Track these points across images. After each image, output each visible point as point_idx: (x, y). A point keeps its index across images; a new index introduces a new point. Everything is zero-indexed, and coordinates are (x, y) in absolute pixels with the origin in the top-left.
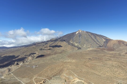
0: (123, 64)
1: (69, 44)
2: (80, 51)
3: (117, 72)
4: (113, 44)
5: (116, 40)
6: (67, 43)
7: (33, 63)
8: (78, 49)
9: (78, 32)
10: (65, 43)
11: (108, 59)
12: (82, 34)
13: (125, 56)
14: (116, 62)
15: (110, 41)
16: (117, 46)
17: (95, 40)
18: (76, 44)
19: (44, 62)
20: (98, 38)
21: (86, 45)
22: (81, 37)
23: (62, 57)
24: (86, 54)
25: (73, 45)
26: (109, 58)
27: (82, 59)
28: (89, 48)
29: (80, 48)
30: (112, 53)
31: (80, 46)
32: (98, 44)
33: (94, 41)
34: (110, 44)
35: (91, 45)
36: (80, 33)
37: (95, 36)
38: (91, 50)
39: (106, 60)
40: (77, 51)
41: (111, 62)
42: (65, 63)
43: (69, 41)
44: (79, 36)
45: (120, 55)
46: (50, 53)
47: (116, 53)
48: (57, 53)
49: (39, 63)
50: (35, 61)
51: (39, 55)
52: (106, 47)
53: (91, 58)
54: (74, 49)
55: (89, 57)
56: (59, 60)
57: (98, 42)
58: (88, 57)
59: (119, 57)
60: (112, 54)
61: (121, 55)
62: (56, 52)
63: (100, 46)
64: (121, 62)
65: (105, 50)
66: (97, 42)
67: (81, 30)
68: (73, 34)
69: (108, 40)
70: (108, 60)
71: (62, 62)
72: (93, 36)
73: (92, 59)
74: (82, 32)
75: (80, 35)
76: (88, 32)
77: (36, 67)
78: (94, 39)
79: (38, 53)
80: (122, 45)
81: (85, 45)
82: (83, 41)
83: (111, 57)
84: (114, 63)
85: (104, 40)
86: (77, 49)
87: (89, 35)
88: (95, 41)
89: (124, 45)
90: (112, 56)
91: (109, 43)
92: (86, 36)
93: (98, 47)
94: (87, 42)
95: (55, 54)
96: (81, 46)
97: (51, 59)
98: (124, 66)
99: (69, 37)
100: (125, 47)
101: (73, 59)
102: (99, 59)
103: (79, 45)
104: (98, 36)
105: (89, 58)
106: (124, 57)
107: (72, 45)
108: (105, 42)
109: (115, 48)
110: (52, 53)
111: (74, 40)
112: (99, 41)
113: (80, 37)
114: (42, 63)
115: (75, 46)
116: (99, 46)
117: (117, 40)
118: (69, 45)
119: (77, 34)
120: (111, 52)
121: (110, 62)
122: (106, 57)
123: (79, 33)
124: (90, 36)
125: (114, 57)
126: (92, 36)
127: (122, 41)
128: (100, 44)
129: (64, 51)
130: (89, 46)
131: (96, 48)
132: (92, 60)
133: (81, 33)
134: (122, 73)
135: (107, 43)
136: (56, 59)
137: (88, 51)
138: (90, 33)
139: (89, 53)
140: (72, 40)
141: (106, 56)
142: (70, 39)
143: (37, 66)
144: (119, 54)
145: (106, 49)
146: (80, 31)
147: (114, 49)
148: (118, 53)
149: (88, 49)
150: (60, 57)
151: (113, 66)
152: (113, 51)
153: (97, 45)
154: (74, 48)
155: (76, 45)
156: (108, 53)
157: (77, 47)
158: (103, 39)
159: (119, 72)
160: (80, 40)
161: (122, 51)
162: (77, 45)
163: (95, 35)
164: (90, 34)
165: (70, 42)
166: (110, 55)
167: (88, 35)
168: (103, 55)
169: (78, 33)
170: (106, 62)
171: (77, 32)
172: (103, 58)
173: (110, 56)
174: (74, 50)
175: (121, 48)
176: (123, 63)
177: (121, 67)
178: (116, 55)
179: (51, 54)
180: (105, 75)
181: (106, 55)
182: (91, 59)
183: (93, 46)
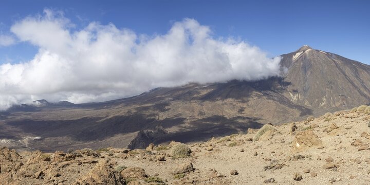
1: (269, 98)
8: (302, 115)
9: (298, 54)
12: (312, 62)
17: (357, 83)
18: (294, 95)
20: (364, 75)
21: (328, 99)
22: (311, 72)
25: (282, 99)
29: (307, 112)
31: (307, 104)
32: (365, 96)
33: (353, 85)
35: (343, 100)
36: (308, 58)
37: (357, 71)
44: (305, 69)
54: (288, 116)
57: (365, 88)
66: (362, 89)
67: (309, 48)
72: (350, 69)
74: (313, 55)
75: (306, 65)
76: (332, 55)
78: (353, 78)
81: (324, 99)
82: (316, 86)
86: (297, 113)
87: (337, 65)
88: (356, 87)
92: (326, 68)
94: (332, 88)
96: (311, 104)
103: (304, 100)
104: (366, 70)
107: (279, 101)
112: (368, 85)
113: (305, 71)
115: (291, 105)
116: (367, 102)
118: (270, 101)
119: (297, 61)
123: (303, 58)
124: (340, 69)
126: (348, 71)
130: (337, 104)
133: (312, 58)
138: (338, 57)
146: (307, 52)
153: (363, 97)
154: (285, 112)
155: (294, 98)
157: (299, 107)
160: (306, 81)
162: (298, 100)
163: (357, 66)
164: (339, 62)
165: (273, 89)
167: (333, 64)
169: (301, 57)
171: (294, 54)
174: (288, 118)
179: (208, 132)
183: (350, 102)
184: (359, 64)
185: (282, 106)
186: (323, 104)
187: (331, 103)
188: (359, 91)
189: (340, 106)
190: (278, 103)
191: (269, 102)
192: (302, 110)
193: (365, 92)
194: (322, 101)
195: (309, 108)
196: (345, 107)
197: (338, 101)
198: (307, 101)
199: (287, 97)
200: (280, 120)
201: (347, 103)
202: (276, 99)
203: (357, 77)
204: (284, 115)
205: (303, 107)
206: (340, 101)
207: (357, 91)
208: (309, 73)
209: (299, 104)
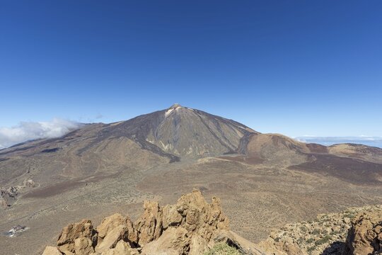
0: (283, 197)
1: (143, 148)
2: (177, 166)
3: (269, 220)
4: (262, 146)
5: (266, 135)
6: (138, 145)
7: (10, 217)
8: (171, 162)
9: (170, 111)
10: (132, 142)
11: (250, 185)
12: (181, 117)
13: (286, 175)
14: (266, 194)
15: (255, 136)
16: (270, 150)
17: (219, 135)
18: (165, 145)
19: (53, 212)
20: (225, 127)
21: (194, 148)
22: (181, 126)
23: (120, 188)
24: (193, 174)
25: (155, 149)
26: (252, 182)
27: (181, 191)
28: (201, 157)
29: (175, 159)
30: (260, 168)
31: (176, 152)
32: (225, 146)
33: (215, 136)
34: (254, 146)
35: (206, 149)
36: (178, 114)
37: (218, 124)
38: (206, 163)
39: (244, 190)
40: (167, 167)
41: (256, 193)
42: (129, 207)
43: (143, 137)
44: (175, 123)
45: (276, 172)
46: (79, 179)
47: (268, 170)
48: (104, 178)
49: (37, 216)
50: (18, 211)
51: (34, 187)
52: (244, 154)
53: (206, 186)
54: (159, 163)
55: (201, 183)
56: (109, 199)
57: (226, 139)
58: (197, 183)
59: (274, 177)
60: (259, 172)
61: (278, 174)
62: (99, 173)
63: (231, 152)
64: (279, 191)
65: (242, 161)
66: (223, 140)
67: (179, 105)
68: (157, 115)
69: (249, 135)
70: (250, 187)
71: (119, 205)
72: (213, 122)
73: (210, 189)
74: (182, 112)
75: (176, 119)
76: (198, 112)
77: (20, 231)
78: (215, 130)
79: (30, 181)
80: (282, 146)
81: (191, 149)
82: (184, 138)
83: (255, 179)
84: (263, 196)
85: (240, 135)
86: (167, 160)
87: (202, 120)
88: (218, 138)
89: (285, 147)
90: (258, 176)
91: (251, 142)
93: (225, 154)
94: (197, 139)
95: (97, 181)
96: (180, 153)
97: (82, 198)
98: (284, 201)
99: (142, 125)
100: (288, 152)
101: (154, 193)
102: (226, 186)
103: (174, 149)
104: (226, 124)
105: (202, 185)
106: (285, 177)
107: (152, 150)
108: (241, 140)
109: (265, 154)
110: (88, 179)
111: (159, 135)
112: (228, 136)
114: (47, 214)
115: (162, 154)
116: (227, 151)
117: (270, 135)
118: (144, 150)
119: (169, 116)
120: (257, 167)
121: (254, 194)
122: (245, 181)
123: (173, 114)
124: (204, 123)
125: (262, 180)
126: (211, 124)
127: (282, 136)
128: (230, 146)
129: (126, 168)
130: (202, 153)
131: (220, 158)
132: (210, 191)
133: (181, 114)
134: (280, 220)
135: (248, 142)
136: (101, 196)
137: (199, 165)
138: (204, 113)
139: (202, 172)
140: (154, 133)
141: (245, 177)
142: (148, 132)
143: (26, 228)
144: (275, 170)
145: (244, 158)
146: (177, 109)
147: (263, 157)
148: (272, 167)
149: (200, 160)
150: (112, 190)
151: (260, 203)
152: (262, 163)
154: (158, 159)
155: (166, 148)
156: (248, 168)
157: (169, 155)
158: (237, 132)
159: (272, 219)
160: (176, 133)
161: (282, 163)
162: (169, 149)
163: (218, 121)
164: (204, 117)
165: (147, 140)
166: (254, 176)
167: (199, 119)
168: (238, 174)
169: (172, 113)
170: (243, 194)
171: (167, 110)
172: (236, 183)
173: (253, 178)
174: (159, 165)
175: (279, 154)
176: (281, 192)
177: (279, 204)
178: (268, 174)
179: (83, 181)
180: (240, 230)
181: (245, 175)
182: (206, 189)
183: (213, 151)
184: (220, 119)
185: (156, 155)
186: (190, 152)
187: (196, 151)
188: (220, 141)
189: (204, 154)
190: (152, 152)
191: (143, 152)
192: (172, 158)
193: (225, 142)
194: (189, 150)
195: (178, 156)
196: (208, 155)
197: (202, 150)
198: (176, 150)
199: (160, 147)
200: (152, 166)
201: (210, 151)
202: (150, 149)
203: (218, 129)
204: (156, 163)
205: (173, 155)
206: (204, 150)
207: (218, 142)
208: (178, 126)
209: (170, 153)
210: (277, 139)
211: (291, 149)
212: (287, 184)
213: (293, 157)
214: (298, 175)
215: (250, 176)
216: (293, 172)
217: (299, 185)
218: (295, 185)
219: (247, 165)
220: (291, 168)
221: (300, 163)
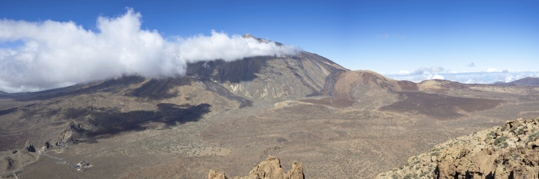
0: (374, 142)
1: (208, 89)
2: (248, 111)
4: (351, 85)
5: (357, 72)
6: (201, 85)
8: (241, 107)
10: (194, 83)
11: (337, 132)
13: (378, 117)
14: (356, 141)
15: (344, 74)
16: (360, 89)
17: (300, 72)
18: (234, 86)
20: (307, 64)
21: (270, 90)
24: (268, 122)
25: (222, 91)
26: (341, 129)
27: (255, 142)
28: (279, 100)
29: (246, 103)
30: (349, 111)
31: (247, 95)
32: (308, 86)
33: (296, 74)
34: (341, 85)
35: (285, 90)
38: (285, 108)
39: (331, 139)
40: (237, 112)
41: (345, 142)
42: (192, 159)
43: (208, 76)
45: (367, 115)
47: (358, 113)
52: (331, 95)
53: (285, 136)
54: (227, 108)
55: (278, 133)
57: (309, 77)
58: (273, 133)
59: (364, 121)
60: (348, 116)
61: (369, 116)
63: (316, 94)
65: (329, 103)
66: (305, 79)
69: (336, 72)
70: (337, 135)
71: (180, 156)
73: (290, 140)
78: (296, 67)
80: (372, 84)
81: (266, 90)
83: (344, 125)
84: (353, 144)
85: (326, 73)
86: (236, 104)
88: (299, 77)
89: (376, 86)
90: (346, 121)
91: (339, 81)
93: (308, 96)
94: (274, 78)
96: (252, 95)
97: (140, 143)
100: (379, 91)
101: (221, 145)
102: (310, 135)
103: (244, 91)
104: (309, 58)
105: (279, 136)
106: (376, 119)
107: (218, 92)
108: (327, 78)
109: (355, 95)
111: (225, 72)
112: (312, 73)
115: (231, 96)
116: (310, 92)
117: (360, 72)
118: (208, 92)
120: (346, 110)
121: (343, 142)
122: (332, 127)
124: (282, 58)
125: (351, 125)
127: (372, 73)
128: (314, 86)
130: (279, 95)
131: (302, 101)
132: (290, 143)
135: (336, 81)
137: (277, 111)
139: (280, 119)
140: (220, 71)
141: (332, 123)
144: (366, 113)
145: (331, 101)
147: (353, 98)
148: (362, 109)
149: (277, 104)
151: (350, 153)
152: (351, 105)
153: (306, 87)
154: (224, 103)
155: (234, 89)
156: (336, 112)
157: (238, 99)
158: (323, 69)
160: (247, 71)
161: (373, 104)
162: (239, 91)
165: (212, 79)
166: (342, 121)
168: (322, 121)
170: (329, 144)
172: (322, 131)
173: (341, 124)
174: (227, 111)
175: (370, 94)
176: (373, 138)
177: (370, 152)
178: (358, 118)
181: (332, 121)
182: (285, 140)
183: (293, 92)
185: (221, 97)
186: (264, 95)
187: (273, 93)
188: (302, 81)
189: (282, 96)
190: (218, 95)
191: (207, 94)
192: (242, 102)
193: (308, 82)
194: (263, 92)
195: (250, 100)
196: (287, 98)
197: (280, 92)
198: (247, 92)
199: (227, 88)
200: (218, 112)
201: (290, 93)
202: (215, 90)
203: (300, 66)
204: (222, 107)
205: (244, 99)
206: (282, 91)
207: (300, 81)
209: (240, 96)
210: (368, 77)
211: (382, 87)
212: (378, 128)
213: (385, 96)
214: (390, 116)
215: (338, 121)
216: (384, 113)
217: (390, 127)
218: (387, 128)
219: (334, 108)
220: (383, 109)
221: (391, 103)
